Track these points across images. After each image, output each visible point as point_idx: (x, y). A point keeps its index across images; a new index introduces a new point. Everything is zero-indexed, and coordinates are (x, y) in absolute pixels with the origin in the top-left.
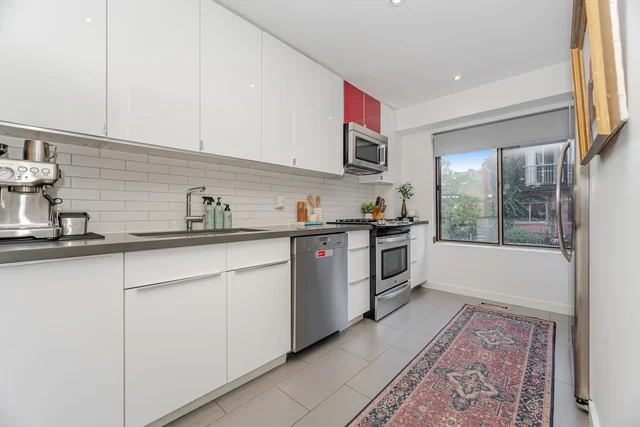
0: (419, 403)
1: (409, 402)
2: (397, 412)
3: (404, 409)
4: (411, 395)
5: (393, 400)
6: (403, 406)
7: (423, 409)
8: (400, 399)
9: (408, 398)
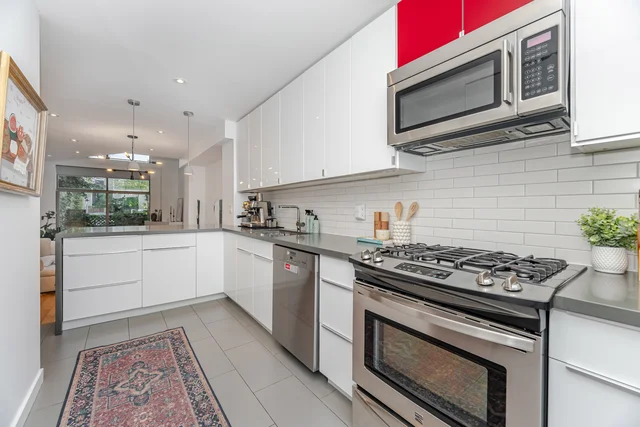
0: (178, 406)
1: (186, 400)
2: (185, 388)
3: (183, 394)
4: (190, 405)
5: (197, 390)
6: (186, 394)
7: (171, 405)
8: (193, 395)
9: (189, 401)
